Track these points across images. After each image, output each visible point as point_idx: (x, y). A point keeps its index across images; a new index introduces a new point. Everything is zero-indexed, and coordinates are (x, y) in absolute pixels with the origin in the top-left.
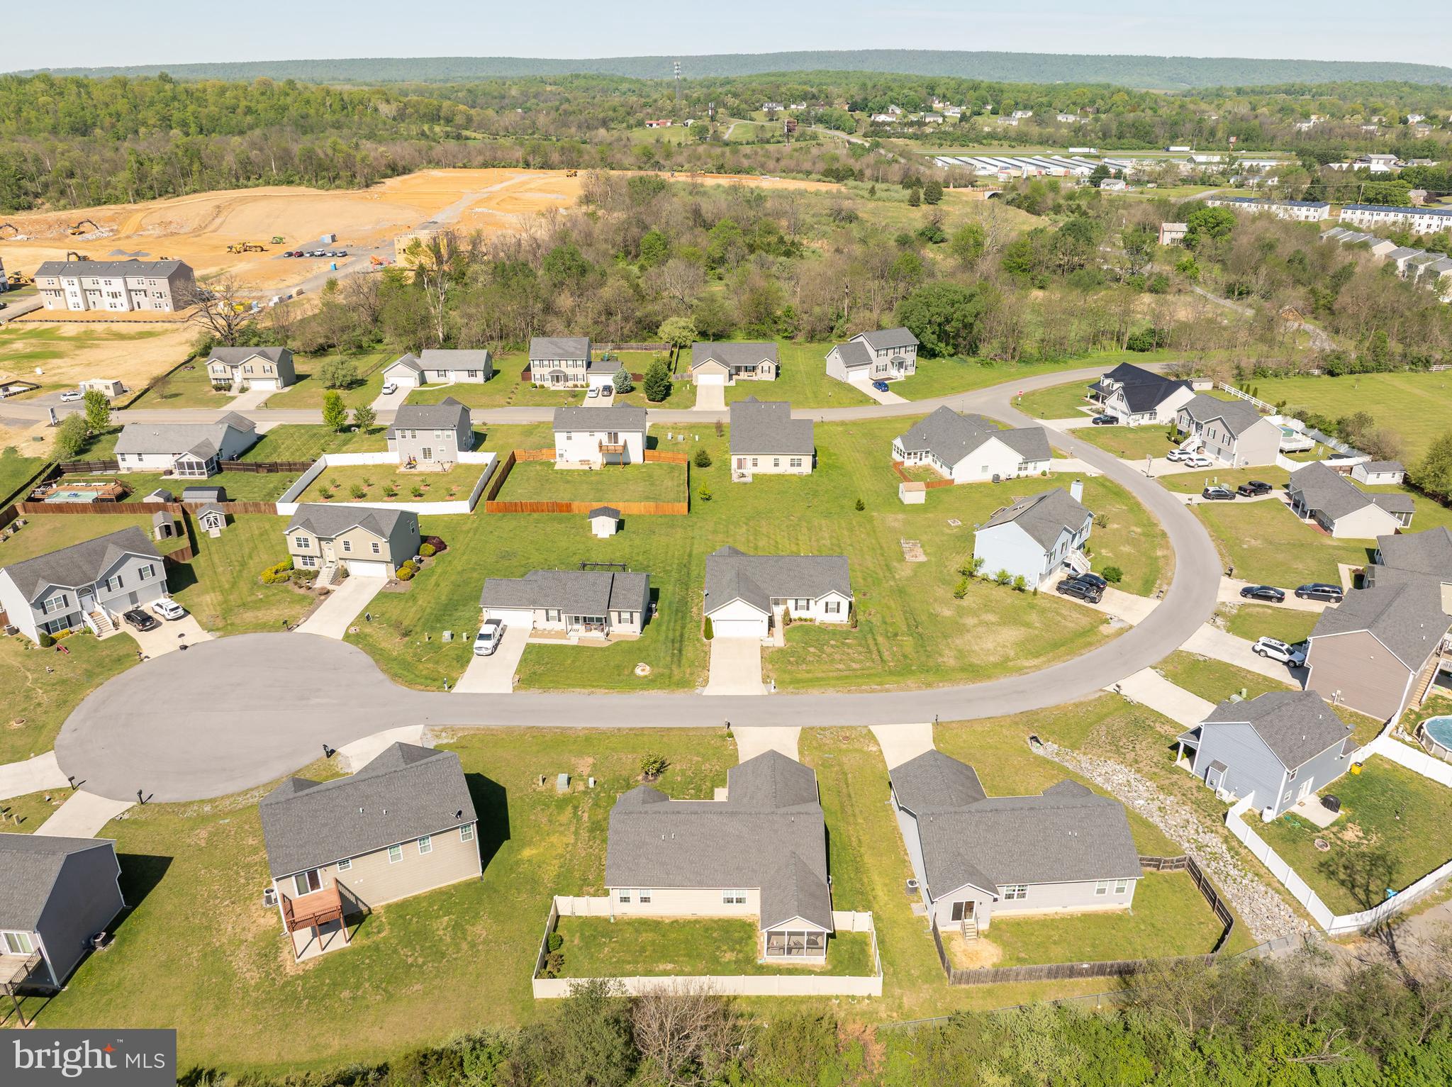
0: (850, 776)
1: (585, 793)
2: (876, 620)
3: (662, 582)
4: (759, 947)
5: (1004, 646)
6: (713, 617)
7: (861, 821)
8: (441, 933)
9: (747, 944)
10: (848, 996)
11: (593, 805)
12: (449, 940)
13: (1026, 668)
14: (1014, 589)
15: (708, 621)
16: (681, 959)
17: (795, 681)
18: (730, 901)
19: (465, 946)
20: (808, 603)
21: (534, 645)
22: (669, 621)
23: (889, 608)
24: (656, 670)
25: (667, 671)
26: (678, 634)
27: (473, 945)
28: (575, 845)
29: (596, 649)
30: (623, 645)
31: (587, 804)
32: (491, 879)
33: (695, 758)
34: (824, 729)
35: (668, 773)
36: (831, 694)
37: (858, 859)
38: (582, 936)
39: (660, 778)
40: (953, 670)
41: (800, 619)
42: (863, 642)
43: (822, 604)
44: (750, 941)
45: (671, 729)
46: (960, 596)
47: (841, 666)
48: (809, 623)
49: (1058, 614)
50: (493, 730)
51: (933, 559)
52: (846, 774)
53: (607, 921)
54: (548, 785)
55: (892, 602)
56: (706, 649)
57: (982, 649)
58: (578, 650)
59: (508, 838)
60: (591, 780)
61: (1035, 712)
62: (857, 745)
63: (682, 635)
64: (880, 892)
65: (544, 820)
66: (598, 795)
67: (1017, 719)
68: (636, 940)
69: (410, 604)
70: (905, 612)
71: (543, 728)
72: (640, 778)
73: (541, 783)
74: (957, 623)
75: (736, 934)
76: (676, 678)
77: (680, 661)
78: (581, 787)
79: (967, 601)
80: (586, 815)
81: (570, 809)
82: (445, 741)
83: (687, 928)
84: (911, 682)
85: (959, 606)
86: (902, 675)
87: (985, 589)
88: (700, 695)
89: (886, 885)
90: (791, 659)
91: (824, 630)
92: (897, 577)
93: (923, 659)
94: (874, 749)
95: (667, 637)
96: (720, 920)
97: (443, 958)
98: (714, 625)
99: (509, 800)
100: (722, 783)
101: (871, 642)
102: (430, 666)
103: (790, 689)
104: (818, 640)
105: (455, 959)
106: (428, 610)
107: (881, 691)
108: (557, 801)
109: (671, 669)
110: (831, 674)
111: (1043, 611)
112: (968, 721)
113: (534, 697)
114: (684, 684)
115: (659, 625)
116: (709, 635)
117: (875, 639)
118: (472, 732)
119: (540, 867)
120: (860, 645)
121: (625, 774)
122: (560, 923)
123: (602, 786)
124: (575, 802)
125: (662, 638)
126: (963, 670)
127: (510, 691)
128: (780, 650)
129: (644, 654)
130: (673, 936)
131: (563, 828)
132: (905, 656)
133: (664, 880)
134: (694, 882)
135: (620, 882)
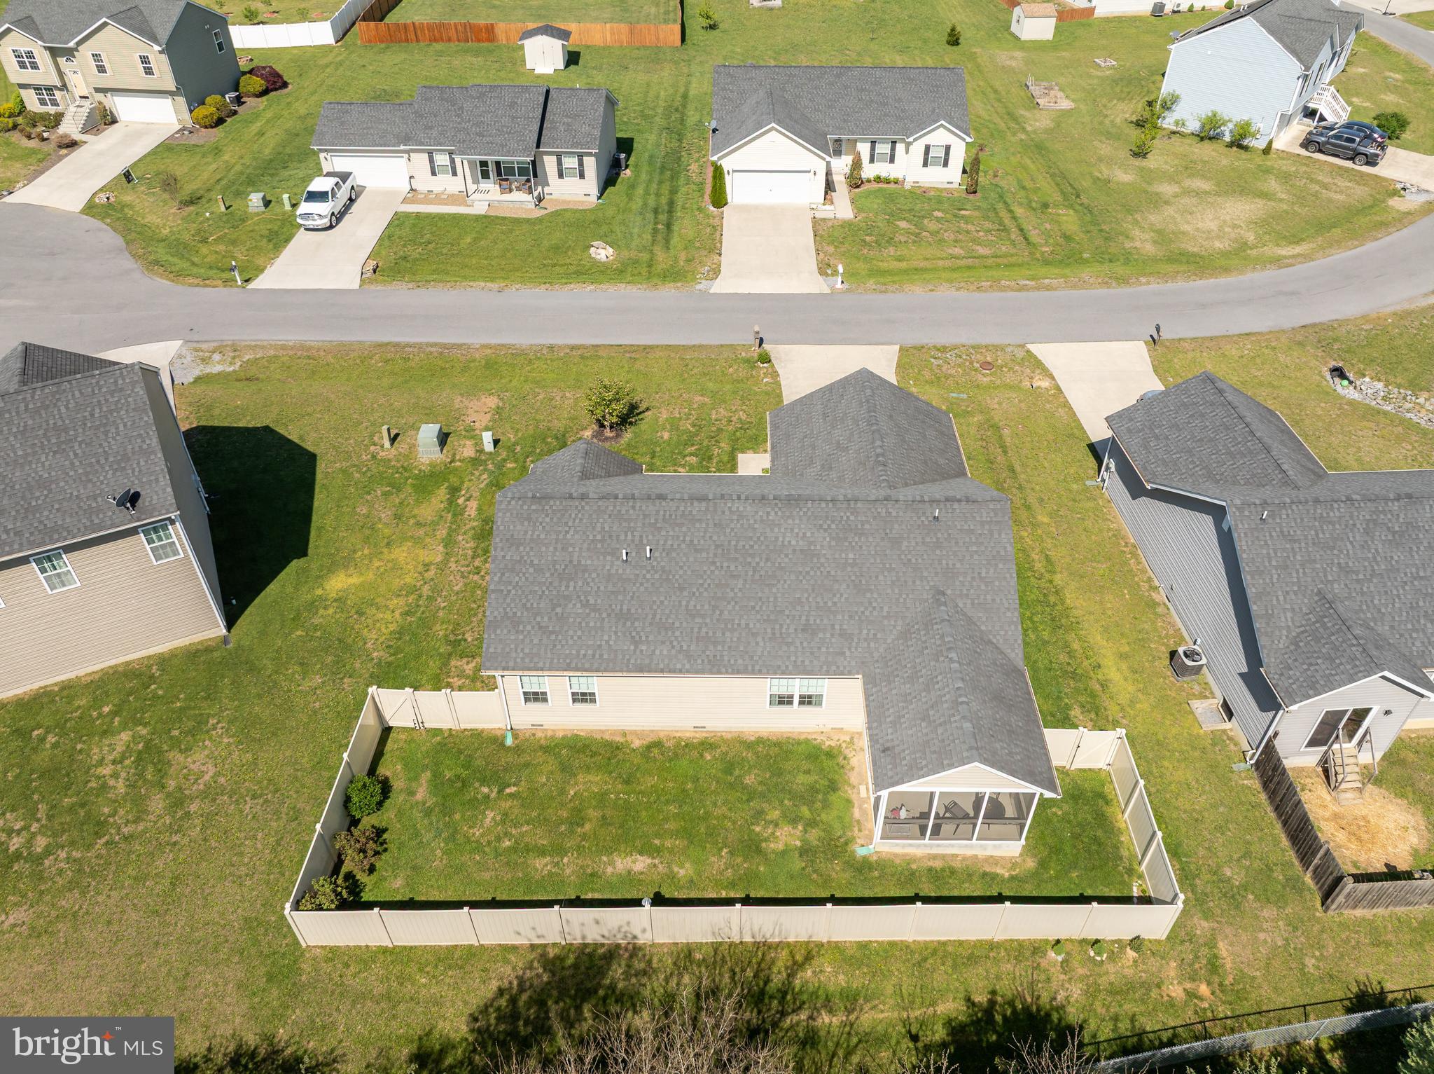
0: (1006, 432)
1: (475, 462)
2: (1006, 183)
3: (639, 131)
4: (857, 813)
5: (1235, 226)
6: (726, 164)
7: (1046, 520)
8: (106, 771)
9: (826, 805)
10: (1083, 942)
11: (490, 485)
12: (121, 787)
13: (1286, 257)
14: (1230, 145)
15: (718, 173)
16: (668, 843)
17: (876, 273)
18: (784, 700)
19: (157, 803)
20: (893, 149)
21: (407, 215)
22: (650, 181)
23: (1025, 168)
24: (626, 254)
25: (645, 256)
26: (664, 200)
27: (178, 802)
28: (443, 566)
29: (517, 221)
30: (568, 215)
31: (477, 483)
32: (246, 642)
33: (698, 398)
34: (944, 349)
35: (643, 426)
36: (946, 293)
37: (1052, 599)
38: (437, 783)
39: (628, 435)
40: (1155, 260)
41: (878, 179)
42: (991, 214)
43: (918, 149)
44: (833, 797)
45: (651, 347)
46: (1140, 153)
47: (957, 251)
48: (892, 186)
49: (1312, 180)
50: (311, 348)
51: (1082, 106)
52: (998, 428)
53: (496, 741)
54: (402, 446)
55: (1028, 162)
56: (716, 222)
57: (1197, 229)
58: (486, 222)
59: (304, 553)
60: (487, 438)
61: (1330, 326)
62: (1009, 378)
63: (671, 203)
64: (1113, 671)
65: (386, 515)
66: (501, 466)
67: (1299, 337)
68: (563, 792)
69: (209, 160)
70: (1053, 176)
71: (408, 345)
72: (588, 434)
73: (387, 444)
74: (1146, 192)
75: (802, 779)
76: (659, 268)
77: (667, 241)
78: (468, 451)
79: (1153, 162)
80: (473, 505)
81: (442, 493)
82: (217, 369)
83: (684, 762)
84: (1086, 273)
85: (1142, 169)
86: (1068, 265)
87: (1177, 144)
88: (705, 294)
89: (1123, 656)
90: (868, 238)
91: (921, 194)
92: (1029, 129)
93: (1100, 242)
94: (1045, 384)
95: (645, 204)
96: (760, 741)
97: (98, 835)
98: (728, 179)
99: (319, 476)
100: (755, 443)
101: (1004, 214)
102: (222, 248)
103: (871, 283)
104: (911, 210)
105: (128, 838)
106: (238, 168)
107: (1038, 289)
108: (417, 477)
109: (651, 252)
110: (941, 263)
111: (1285, 177)
112: (1211, 339)
113: (401, 295)
114: (674, 275)
115: (632, 187)
116: (719, 199)
117: (1011, 211)
118: (272, 352)
119: (360, 613)
120: (987, 218)
121: (559, 425)
122: (390, 746)
123: (511, 449)
124: (454, 480)
125: (637, 204)
126: (1171, 260)
127: (356, 285)
128: (846, 225)
129: (605, 228)
130: (650, 781)
131: (421, 532)
132: (1067, 238)
133: (627, 657)
134: (699, 661)
135: (519, 660)
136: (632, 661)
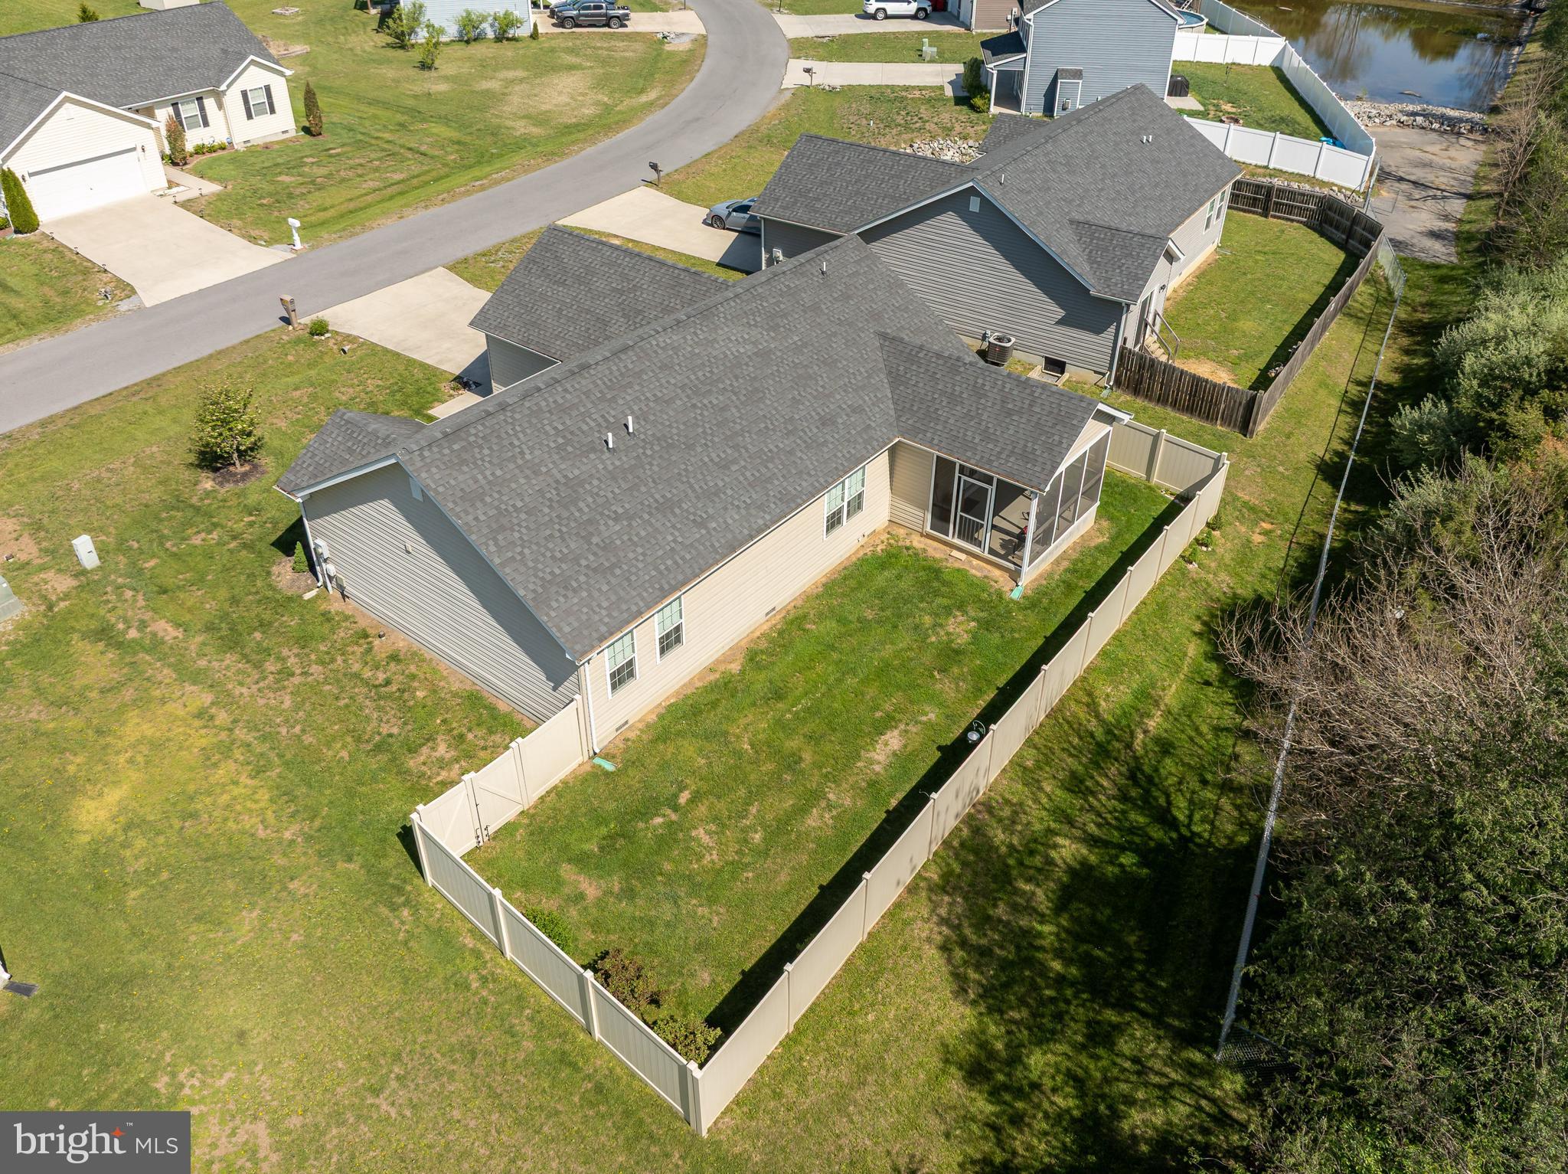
6: (15, 168)
9: (949, 585)
10: (1193, 546)
15: (11, 181)
18: (834, 521)
20: (202, 108)
33: (297, 393)
34: (489, 253)
35: (273, 443)
38: (592, 864)
40: (554, 136)
41: (200, 150)
42: (364, 145)
43: (233, 100)
44: (945, 577)
47: (372, 184)
48: (221, 153)
53: (595, 777)
72: (208, 485)
75: (904, 584)
78: (62, 583)
88: (142, 309)
103: (327, 234)
107: (497, 184)
116: (27, 219)
120: (364, 149)
123: (124, 549)
128: (225, 197)
132: (459, 143)
133: (708, 544)
134: (773, 506)
135: (606, 620)
136: (717, 545)
